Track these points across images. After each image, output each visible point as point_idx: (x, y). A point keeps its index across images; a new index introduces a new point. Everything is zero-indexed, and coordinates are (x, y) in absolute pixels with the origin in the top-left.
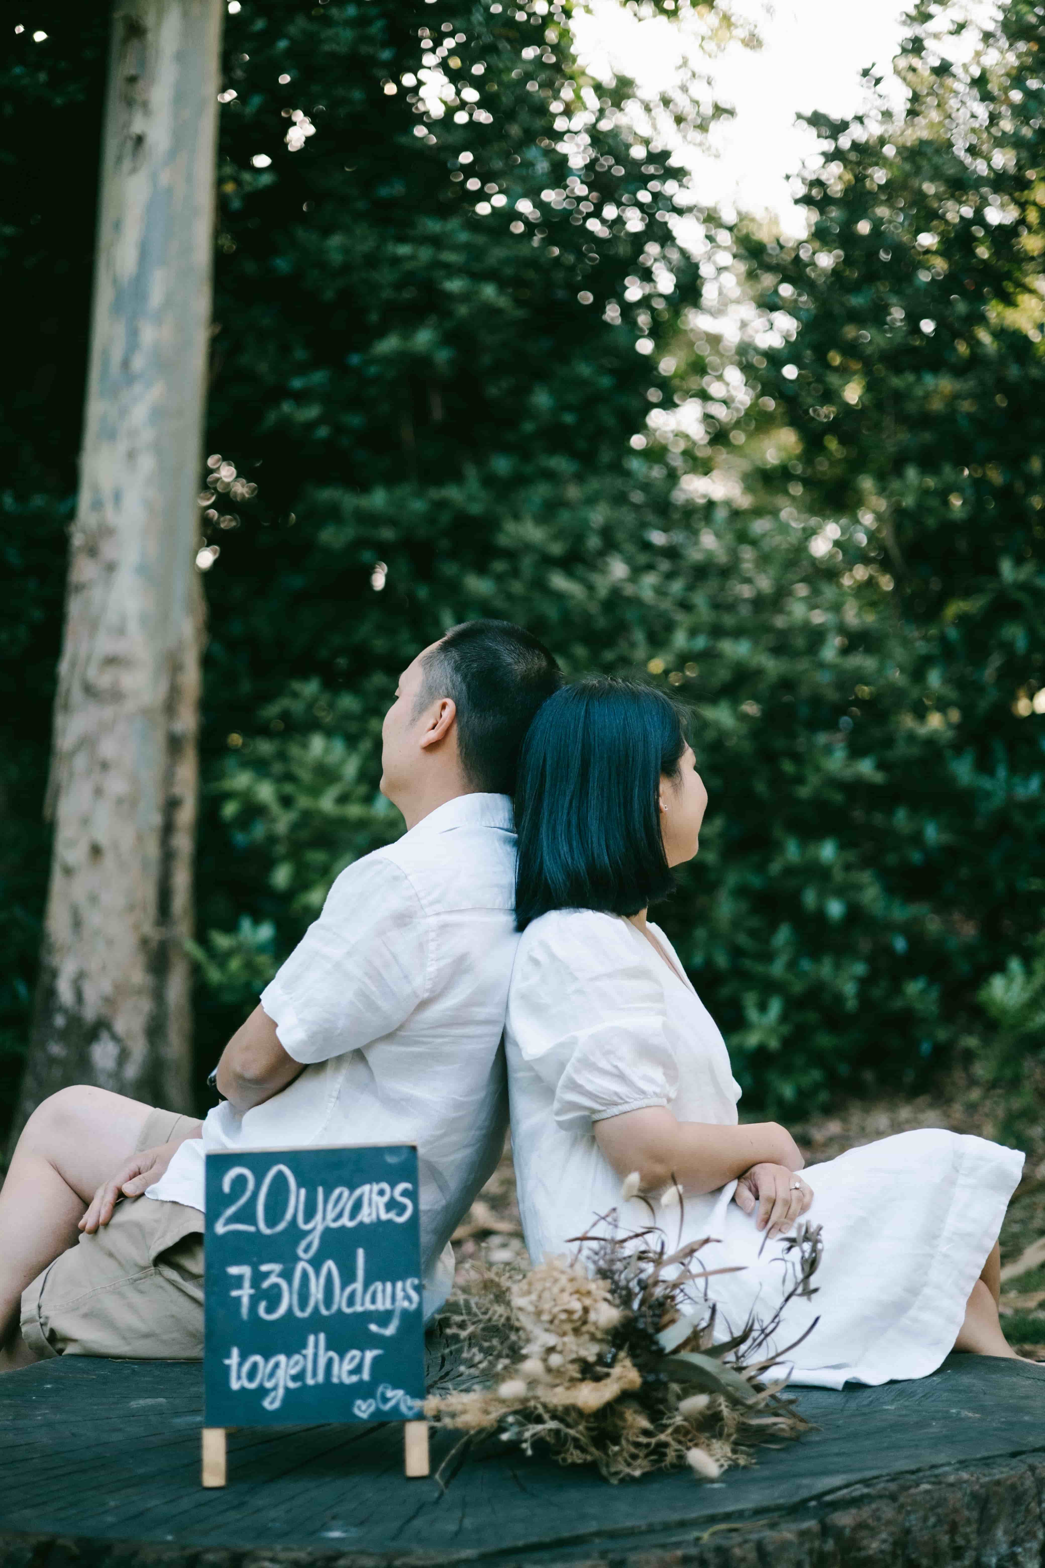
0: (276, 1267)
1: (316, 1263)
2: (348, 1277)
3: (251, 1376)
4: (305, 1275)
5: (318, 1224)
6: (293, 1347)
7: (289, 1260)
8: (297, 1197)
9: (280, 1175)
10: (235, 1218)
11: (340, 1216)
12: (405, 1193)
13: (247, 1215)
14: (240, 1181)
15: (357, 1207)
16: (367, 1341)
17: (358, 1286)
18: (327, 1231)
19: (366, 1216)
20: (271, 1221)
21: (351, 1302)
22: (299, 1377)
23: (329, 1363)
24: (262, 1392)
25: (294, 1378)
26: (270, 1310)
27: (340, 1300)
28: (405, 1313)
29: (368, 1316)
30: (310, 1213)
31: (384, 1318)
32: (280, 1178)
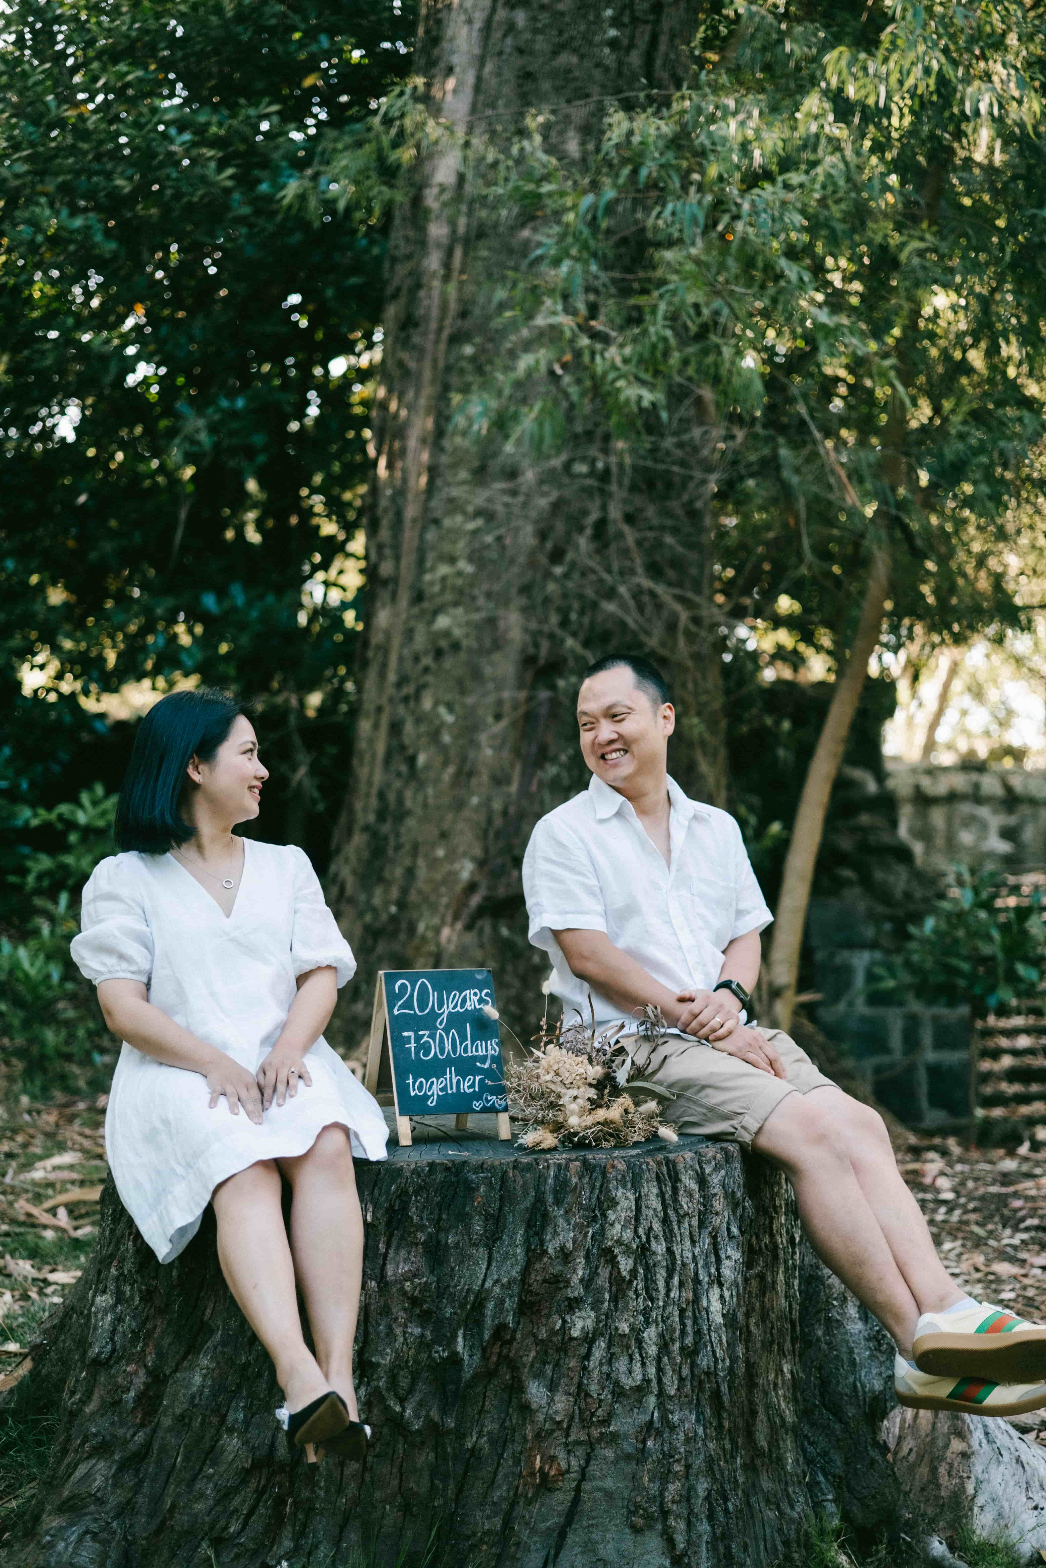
0: (427, 1033)
1: (447, 1030)
2: (463, 1039)
3: (420, 1088)
4: (441, 1036)
5: (446, 1010)
6: (440, 1074)
7: (433, 1029)
8: (433, 997)
9: (423, 984)
10: (402, 1007)
11: (455, 1006)
12: (487, 995)
13: (408, 1005)
14: (403, 986)
15: (464, 1001)
16: (477, 1071)
17: (469, 1042)
18: (450, 1014)
19: (469, 1006)
20: (422, 1008)
21: (466, 1051)
22: (443, 1089)
23: (458, 1082)
24: (426, 1097)
25: (441, 1090)
26: (425, 1055)
27: (460, 1050)
28: (493, 1056)
29: (475, 1058)
30: (440, 1006)
31: (483, 1059)
32: (423, 986)
